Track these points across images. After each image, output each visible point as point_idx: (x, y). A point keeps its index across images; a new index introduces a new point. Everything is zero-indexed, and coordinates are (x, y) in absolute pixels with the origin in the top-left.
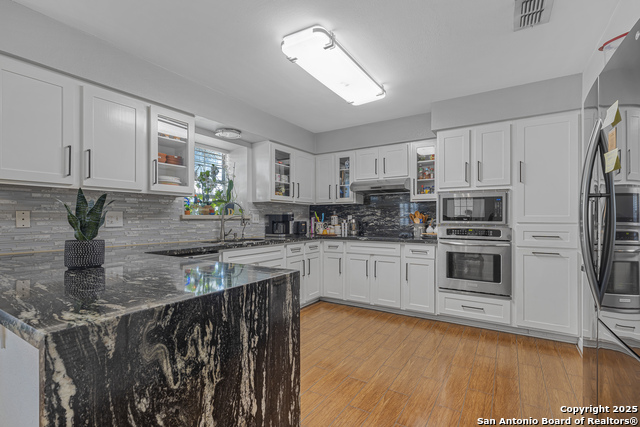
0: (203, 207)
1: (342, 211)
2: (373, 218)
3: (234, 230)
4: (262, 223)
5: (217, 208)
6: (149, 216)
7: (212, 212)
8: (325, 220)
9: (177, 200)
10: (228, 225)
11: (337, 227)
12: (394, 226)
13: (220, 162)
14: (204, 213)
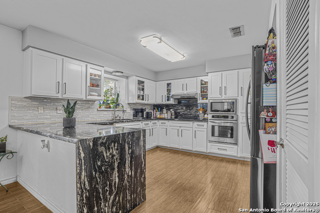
0: (106, 105)
1: (168, 107)
2: (182, 110)
3: (120, 115)
4: (132, 112)
5: (112, 106)
6: (85, 109)
7: (110, 107)
8: (160, 111)
9: (96, 102)
10: (117, 113)
11: (166, 114)
12: (191, 114)
13: (114, 85)
14: (107, 108)
